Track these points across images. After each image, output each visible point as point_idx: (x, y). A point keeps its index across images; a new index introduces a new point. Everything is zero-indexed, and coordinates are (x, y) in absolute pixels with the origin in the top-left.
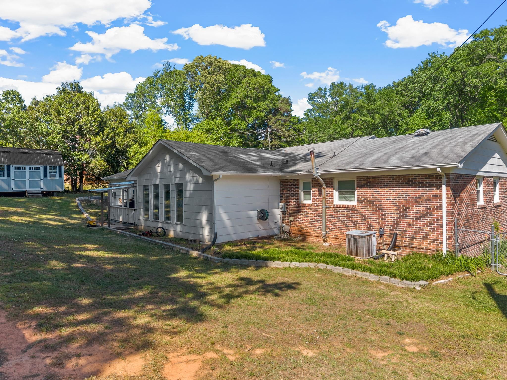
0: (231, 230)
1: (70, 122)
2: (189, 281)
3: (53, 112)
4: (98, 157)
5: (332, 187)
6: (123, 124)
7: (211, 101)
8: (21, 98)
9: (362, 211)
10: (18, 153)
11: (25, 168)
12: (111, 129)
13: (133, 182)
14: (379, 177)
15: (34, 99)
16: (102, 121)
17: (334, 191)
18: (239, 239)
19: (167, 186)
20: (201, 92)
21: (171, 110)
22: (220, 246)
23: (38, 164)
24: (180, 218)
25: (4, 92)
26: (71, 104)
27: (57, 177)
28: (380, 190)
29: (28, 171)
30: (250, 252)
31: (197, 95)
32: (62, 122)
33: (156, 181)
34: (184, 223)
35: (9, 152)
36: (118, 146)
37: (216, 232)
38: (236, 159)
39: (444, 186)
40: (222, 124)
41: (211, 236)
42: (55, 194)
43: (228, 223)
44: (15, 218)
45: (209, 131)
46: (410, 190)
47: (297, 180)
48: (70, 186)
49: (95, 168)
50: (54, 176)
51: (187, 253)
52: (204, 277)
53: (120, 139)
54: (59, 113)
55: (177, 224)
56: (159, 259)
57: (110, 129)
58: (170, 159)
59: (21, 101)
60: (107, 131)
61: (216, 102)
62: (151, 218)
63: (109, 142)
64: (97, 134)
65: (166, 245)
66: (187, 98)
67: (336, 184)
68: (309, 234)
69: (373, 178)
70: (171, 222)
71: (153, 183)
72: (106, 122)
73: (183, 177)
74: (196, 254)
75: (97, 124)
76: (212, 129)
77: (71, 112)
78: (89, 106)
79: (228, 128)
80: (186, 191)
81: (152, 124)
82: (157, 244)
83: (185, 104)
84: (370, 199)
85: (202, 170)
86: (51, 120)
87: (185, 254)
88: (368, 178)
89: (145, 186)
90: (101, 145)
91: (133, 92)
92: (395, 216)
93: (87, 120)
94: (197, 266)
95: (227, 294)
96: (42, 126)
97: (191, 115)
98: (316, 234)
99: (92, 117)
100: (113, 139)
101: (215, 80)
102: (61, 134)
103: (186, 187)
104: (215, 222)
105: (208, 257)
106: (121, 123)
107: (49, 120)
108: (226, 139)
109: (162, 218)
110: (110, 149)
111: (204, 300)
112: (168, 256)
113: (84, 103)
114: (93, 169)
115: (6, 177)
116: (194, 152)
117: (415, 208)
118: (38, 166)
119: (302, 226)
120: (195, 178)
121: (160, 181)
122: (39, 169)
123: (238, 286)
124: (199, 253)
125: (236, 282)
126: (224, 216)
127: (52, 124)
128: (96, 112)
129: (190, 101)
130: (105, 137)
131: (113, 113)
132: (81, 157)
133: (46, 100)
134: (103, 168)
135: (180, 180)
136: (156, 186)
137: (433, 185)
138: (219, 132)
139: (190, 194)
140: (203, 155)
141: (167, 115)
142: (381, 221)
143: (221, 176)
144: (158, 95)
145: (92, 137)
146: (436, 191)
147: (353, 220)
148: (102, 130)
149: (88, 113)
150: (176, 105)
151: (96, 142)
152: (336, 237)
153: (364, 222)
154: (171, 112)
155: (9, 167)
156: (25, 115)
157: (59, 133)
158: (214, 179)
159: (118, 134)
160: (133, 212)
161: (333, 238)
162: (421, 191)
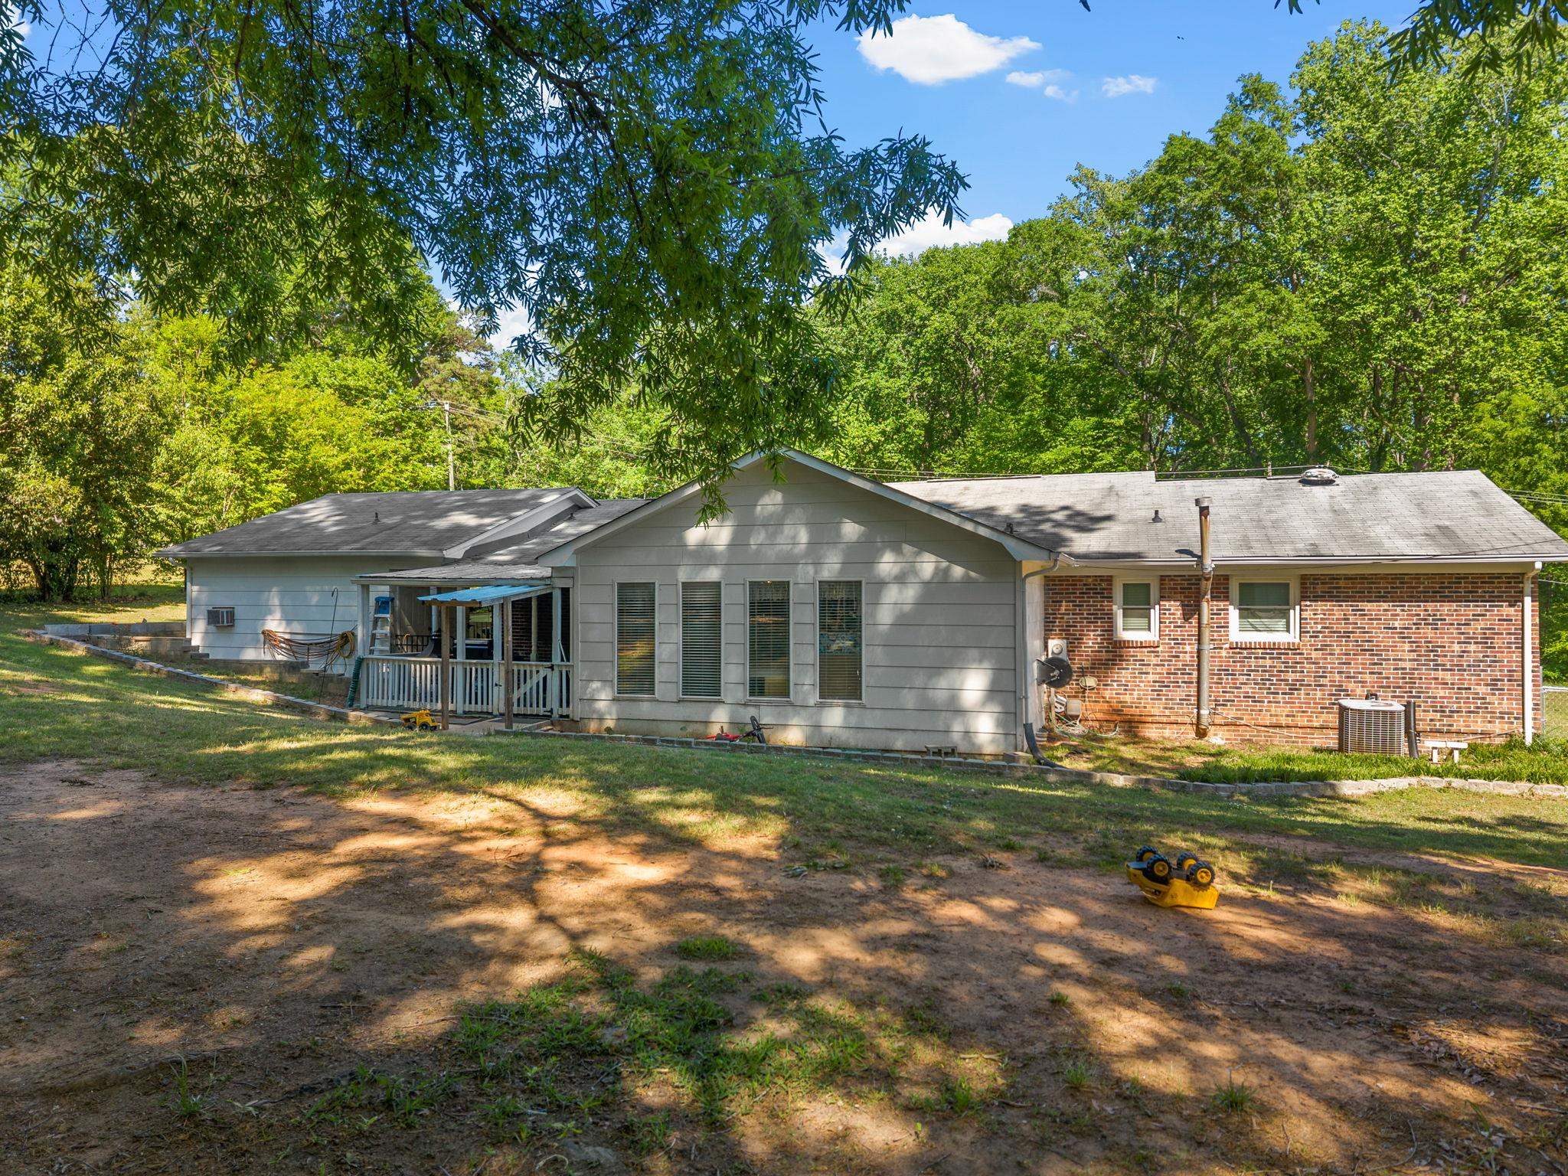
5: (1227, 598)
9: (1314, 655)
14: (1363, 577)
17: (1231, 608)
28: (1367, 606)
39: (1528, 600)
46: (1446, 608)
47: (1109, 579)
67: (1234, 591)
68: (1150, 719)
69: (1348, 578)
71: (686, 578)
84: (1342, 627)
88: (1334, 578)
89: (625, 585)
92: (1408, 665)
98: (1173, 719)
117: (1456, 647)
119: (1127, 698)
121: (729, 574)
135: (842, 571)
136: (699, 586)
137: (1500, 599)
142: (1368, 678)
146: (1508, 611)
147: (1291, 677)
152: (1239, 722)
153: (1322, 681)
161: (1226, 725)
162: (1472, 609)
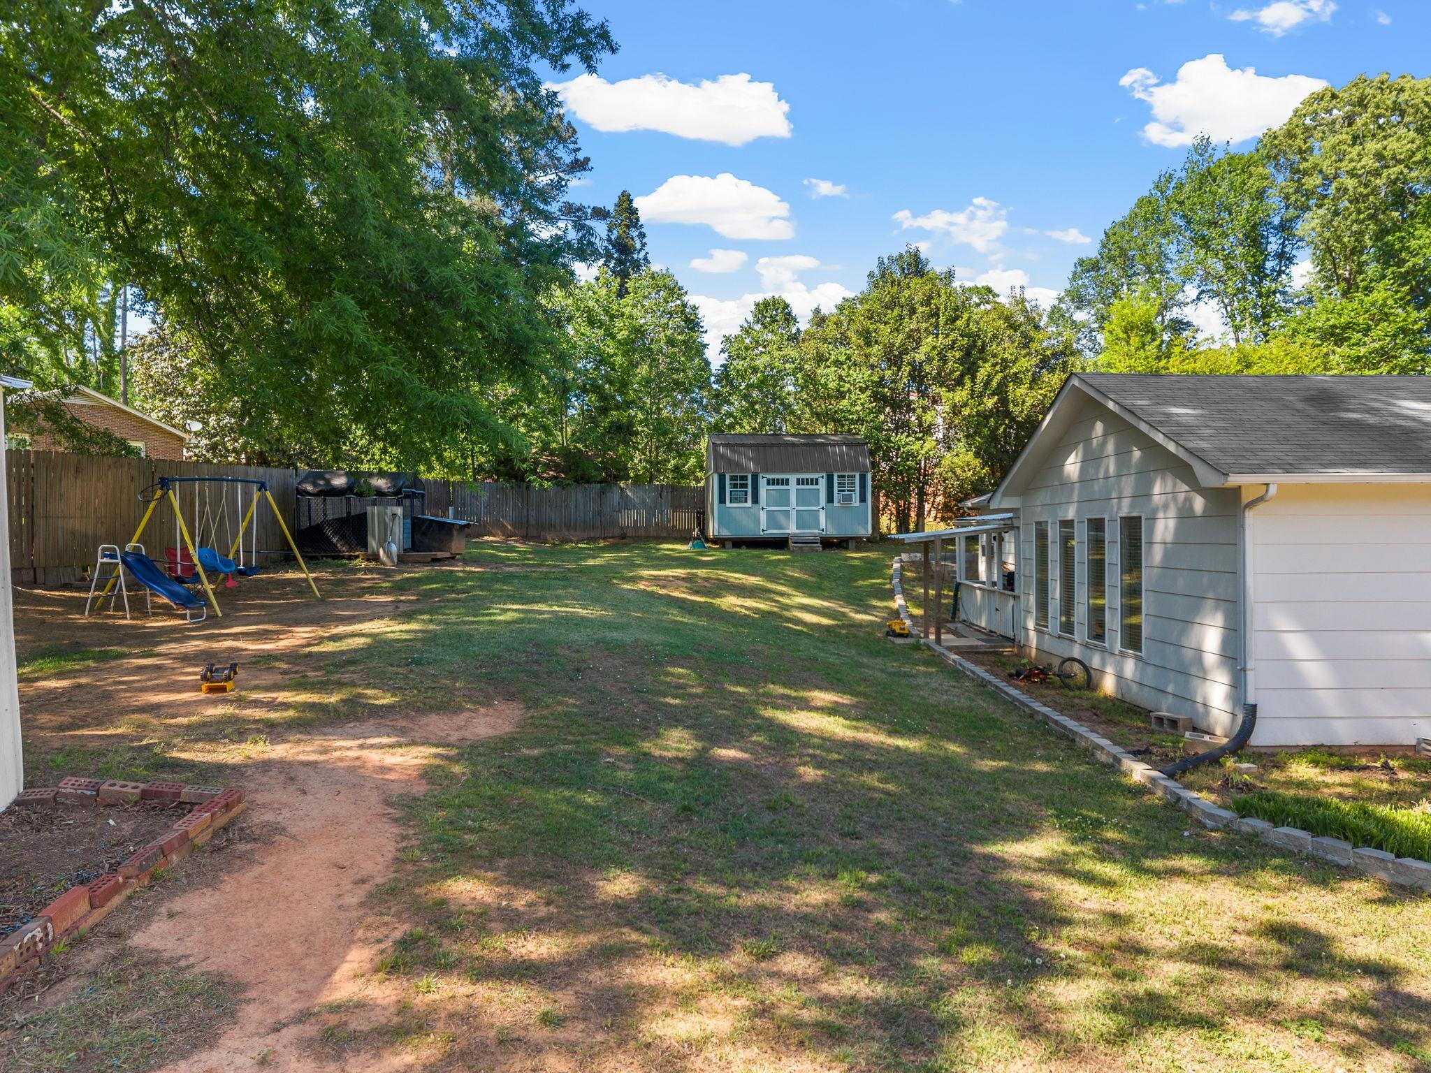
0: (1330, 703)
1: (894, 360)
2: (1030, 886)
3: (854, 337)
4: (961, 446)
6: (1034, 345)
7: (1361, 233)
8: (789, 314)
10: (779, 445)
11: (786, 482)
12: (997, 364)
13: (1011, 515)
15: (817, 311)
16: (974, 346)
18: (1369, 739)
19: (1097, 525)
20: (1321, 212)
21: (1215, 288)
22: (1273, 758)
23: (815, 471)
24: (1132, 638)
25: (757, 305)
26: (896, 311)
27: (856, 502)
29: (793, 487)
30: (1384, 810)
31: (1309, 225)
32: (873, 360)
33: (1067, 511)
34: (1143, 654)
35: (764, 445)
36: (1015, 410)
37: (1251, 701)
38: (1371, 419)
40: (1390, 302)
41: (1234, 715)
42: (852, 545)
43: (1316, 673)
44: (730, 602)
45: (1336, 335)
48: (893, 525)
49: (950, 474)
50: (850, 498)
51: (1113, 767)
52: (1108, 883)
53: (1022, 390)
54: (868, 338)
55: (1123, 655)
56: (1005, 770)
57: (994, 365)
58: (1106, 435)
59: (789, 318)
60: (982, 374)
61: (1382, 232)
62: (1054, 625)
63: (990, 403)
64: (960, 382)
65: (1056, 722)
66: (1272, 239)
70: (1106, 645)
71: (1061, 517)
72: (984, 345)
73: (1143, 494)
74: (1142, 775)
75: (958, 354)
76: (1347, 327)
77: (897, 330)
78: (938, 309)
79: (1415, 315)
80: (1150, 543)
81: (1122, 335)
82: (1033, 714)
83: (1264, 260)
85: (1198, 467)
86: (849, 358)
87: (1105, 766)
89: (1038, 523)
90: (966, 412)
91: (1093, 253)
93: (934, 348)
94: (1116, 825)
95: (1152, 996)
96: (828, 375)
97: (1284, 293)
99: (947, 336)
100: (1001, 390)
101: (1379, 156)
102: (869, 393)
103: (1151, 531)
104: (1250, 665)
105: (1179, 799)
106: (1026, 346)
107: (843, 358)
108: (1406, 355)
109: (1081, 632)
110: (992, 422)
111: (1019, 996)
112: (1041, 767)
113: (928, 303)
114: (945, 480)
115: (749, 504)
116: (1185, 406)
118: (814, 476)
120: (1181, 497)
121: (1078, 511)
122: (787, 484)
123: (1233, 964)
124: (1155, 774)
125: (1241, 941)
126: (1298, 646)
127: (849, 368)
128: (959, 323)
129: (1284, 246)
130: (978, 388)
131: (1007, 319)
132: (916, 446)
133: (841, 308)
134: (969, 474)
135: (1132, 506)
136: (1067, 524)
138: (1374, 333)
139: (1167, 555)
140: (1220, 411)
141: (1201, 304)
143: (1273, 490)
144: (1172, 250)
145: (942, 391)
148: (971, 369)
149: (937, 327)
150: (1229, 267)
151: (954, 406)
154: (1216, 294)
155: (755, 479)
156: (794, 354)
157: (862, 390)
158: (1246, 497)
159: (1017, 379)
160: (1011, 602)
